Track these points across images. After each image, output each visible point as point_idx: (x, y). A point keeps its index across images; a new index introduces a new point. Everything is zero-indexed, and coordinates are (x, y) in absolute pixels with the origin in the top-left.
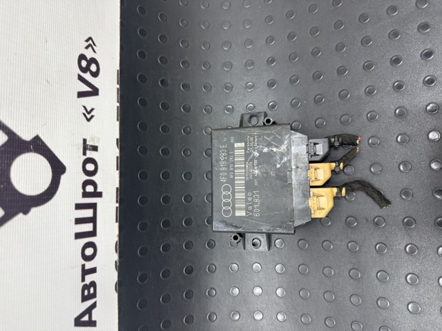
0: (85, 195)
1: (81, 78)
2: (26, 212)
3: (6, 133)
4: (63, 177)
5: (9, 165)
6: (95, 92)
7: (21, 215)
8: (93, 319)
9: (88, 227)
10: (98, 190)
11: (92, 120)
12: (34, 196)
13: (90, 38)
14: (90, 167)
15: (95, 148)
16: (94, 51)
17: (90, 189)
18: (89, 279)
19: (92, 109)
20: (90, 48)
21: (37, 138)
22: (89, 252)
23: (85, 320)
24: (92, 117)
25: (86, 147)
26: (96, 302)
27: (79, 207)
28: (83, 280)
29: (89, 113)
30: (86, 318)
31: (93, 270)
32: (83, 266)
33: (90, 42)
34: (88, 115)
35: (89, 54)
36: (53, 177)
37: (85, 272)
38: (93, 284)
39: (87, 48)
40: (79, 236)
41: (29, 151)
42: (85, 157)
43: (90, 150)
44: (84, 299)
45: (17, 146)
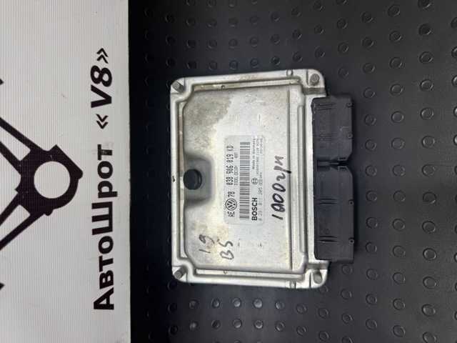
0: (101, 195)
1: (94, 89)
2: (49, 213)
3: (29, 146)
4: (80, 180)
5: (33, 173)
6: (107, 100)
7: (44, 216)
8: (111, 303)
9: (105, 224)
10: (114, 190)
11: (106, 127)
12: (55, 199)
13: (102, 50)
14: (105, 170)
15: (109, 153)
16: (106, 62)
17: (105, 189)
18: (106, 269)
19: (106, 117)
20: (102, 59)
21: (56, 148)
22: (106, 245)
23: (103, 304)
24: (106, 123)
25: (101, 152)
26: (112, 289)
27: (95, 206)
28: (101, 270)
29: (102, 120)
30: (104, 302)
31: (110, 261)
32: (101, 258)
33: (102, 53)
34: (102, 122)
35: (101, 65)
36: (71, 181)
37: (102, 263)
38: (110, 273)
39: (99, 59)
40: (95, 232)
41: (49, 160)
42: (100, 162)
43: (104, 154)
44: (102, 286)
45: (38, 156)
